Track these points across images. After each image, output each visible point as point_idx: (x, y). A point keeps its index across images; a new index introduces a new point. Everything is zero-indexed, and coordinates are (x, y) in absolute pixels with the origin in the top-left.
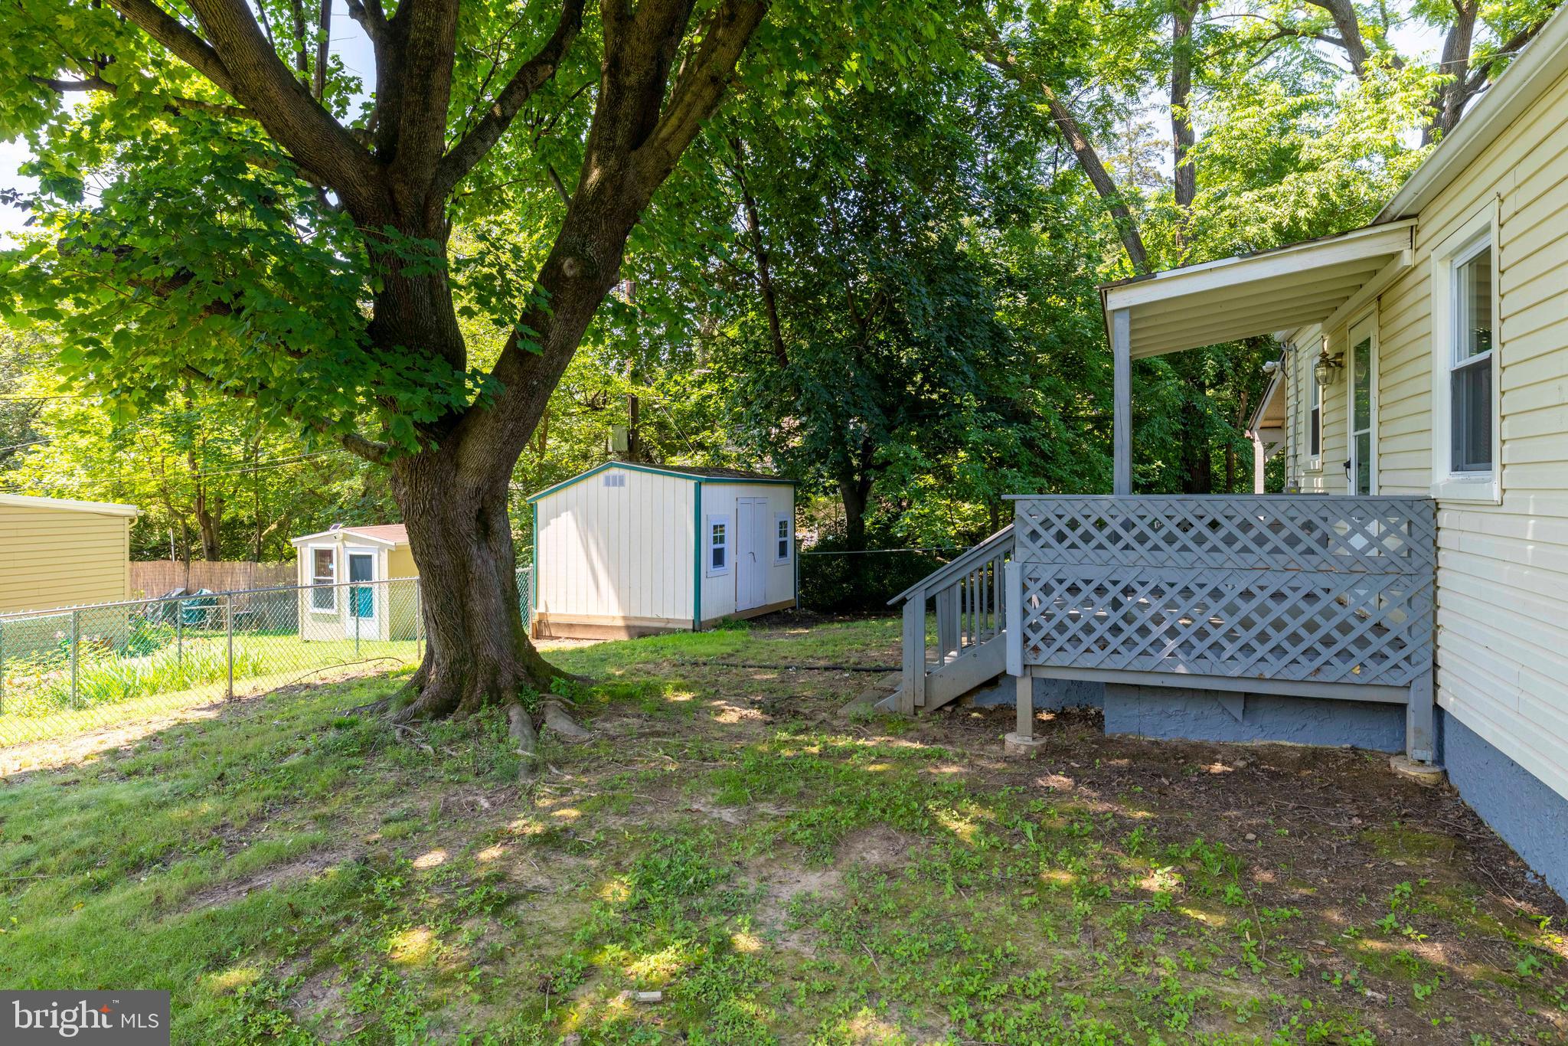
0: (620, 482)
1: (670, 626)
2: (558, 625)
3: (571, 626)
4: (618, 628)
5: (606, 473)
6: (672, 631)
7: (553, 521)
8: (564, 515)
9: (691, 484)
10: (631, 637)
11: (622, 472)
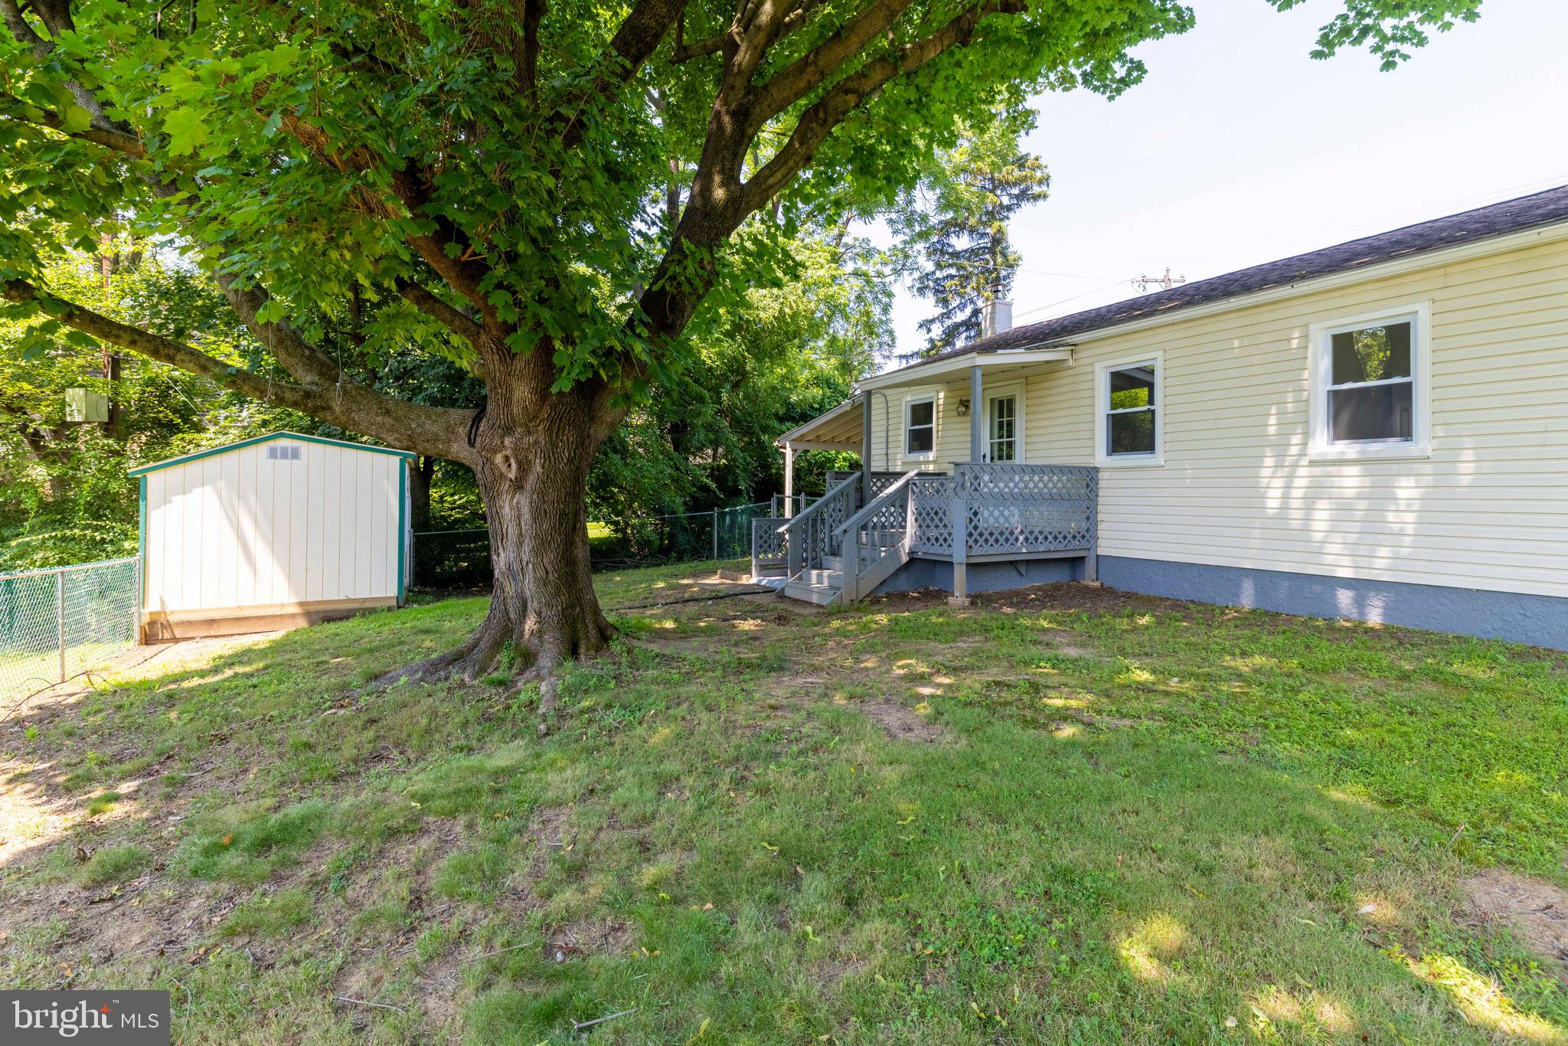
0: (295, 454)
1: (367, 605)
2: (189, 624)
3: (211, 622)
4: (293, 616)
5: (271, 443)
6: (372, 611)
7: (177, 500)
8: (197, 491)
9: (397, 459)
10: (312, 623)
11: (295, 443)
